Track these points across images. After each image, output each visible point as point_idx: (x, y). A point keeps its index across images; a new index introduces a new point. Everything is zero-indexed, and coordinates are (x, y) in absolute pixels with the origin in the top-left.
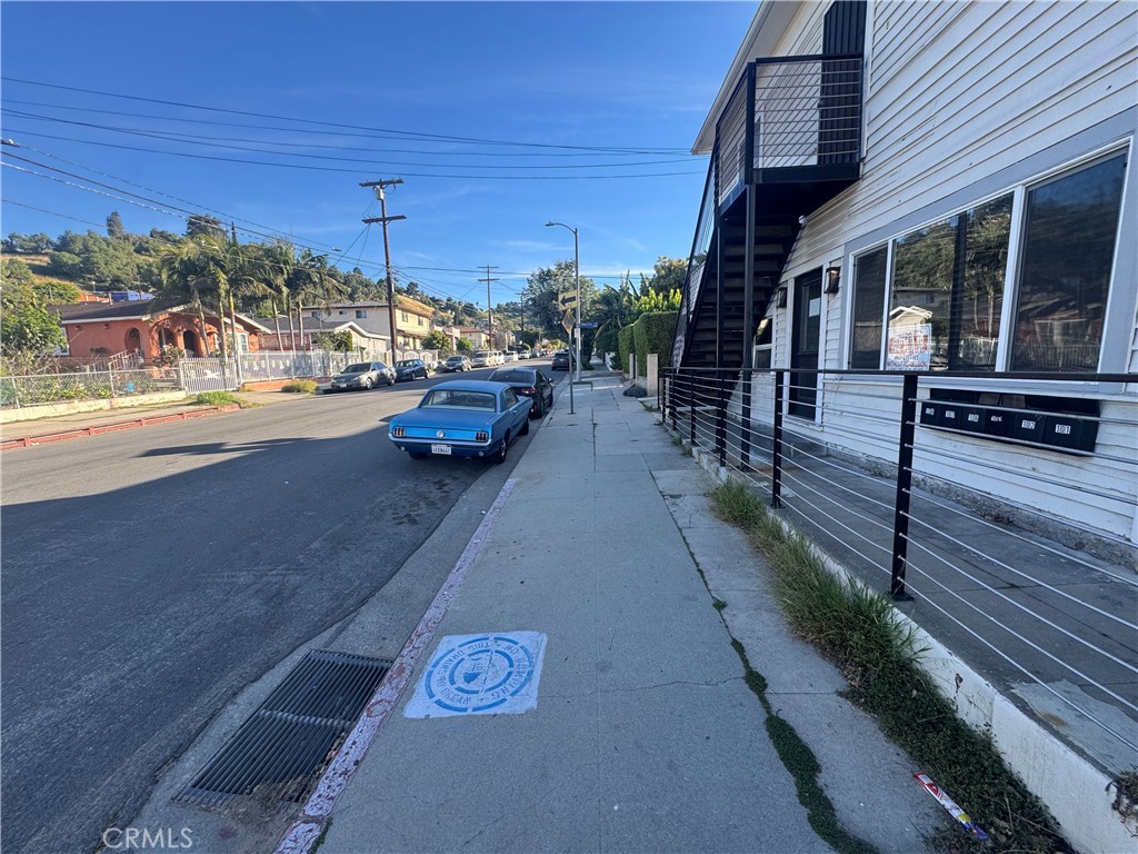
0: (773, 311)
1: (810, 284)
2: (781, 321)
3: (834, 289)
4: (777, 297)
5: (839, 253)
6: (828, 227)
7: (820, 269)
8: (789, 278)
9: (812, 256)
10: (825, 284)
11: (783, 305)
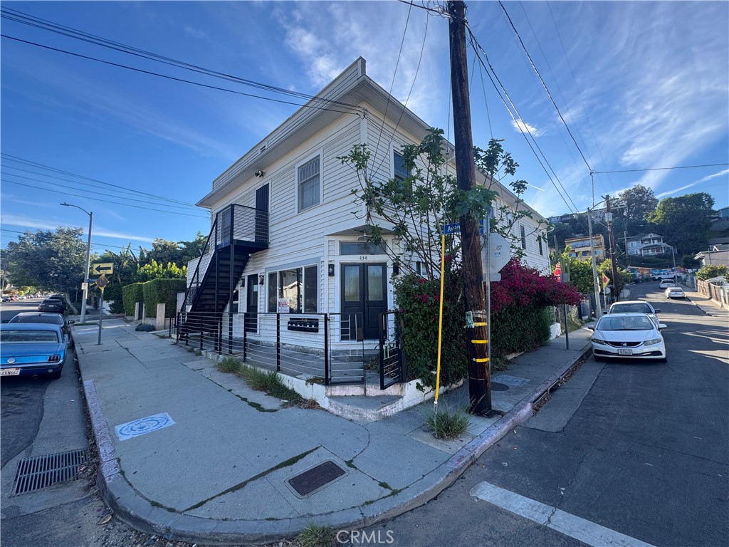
0: (239, 287)
1: (253, 279)
2: (243, 293)
3: (262, 283)
4: (241, 282)
5: (263, 271)
6: (259, 260)
7: (257, 275)
8: (246, 275)
9: (255, 269)
10: (259, 281)
11: (243, 285)
